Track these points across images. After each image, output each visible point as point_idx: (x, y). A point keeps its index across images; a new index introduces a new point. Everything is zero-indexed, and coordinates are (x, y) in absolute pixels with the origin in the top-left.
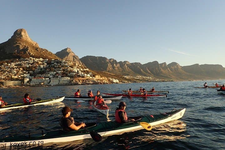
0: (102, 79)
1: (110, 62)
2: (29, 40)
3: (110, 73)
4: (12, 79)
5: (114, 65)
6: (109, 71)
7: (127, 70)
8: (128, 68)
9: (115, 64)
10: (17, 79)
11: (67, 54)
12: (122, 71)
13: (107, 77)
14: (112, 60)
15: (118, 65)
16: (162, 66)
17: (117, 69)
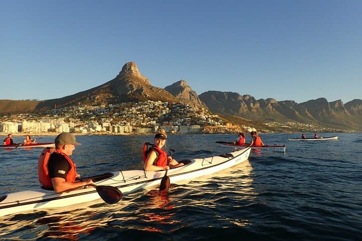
0: (234, 127)
1: (245, 101)
2: (139, 76)
3: (243, 119)
4: (142, 127)
5: (250, 105)
6: (242, 115)
7: (273, 113)
8: (274, 110)
9: (252, 104)
10: (146, 127)
11: (182, 89)
12: (264, 114)
13: (240, 124)
14: (248, 98)
15: (258, 105)
16: (334, 106)
17: (255, 110)
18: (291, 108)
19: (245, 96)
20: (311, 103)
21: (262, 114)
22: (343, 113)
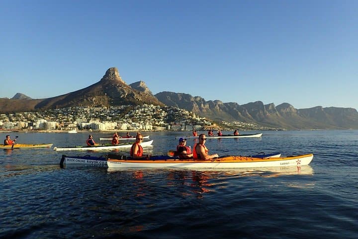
9: (202, 105)
12: (213, 114)
14: (199, 99)
15: (207, 106)
16: (268, 108)
17: (205, 111)
18: (235, 109)
19: (196, 97)
20: (250, 105)
21: (211, 114)
22: (275, 114)
